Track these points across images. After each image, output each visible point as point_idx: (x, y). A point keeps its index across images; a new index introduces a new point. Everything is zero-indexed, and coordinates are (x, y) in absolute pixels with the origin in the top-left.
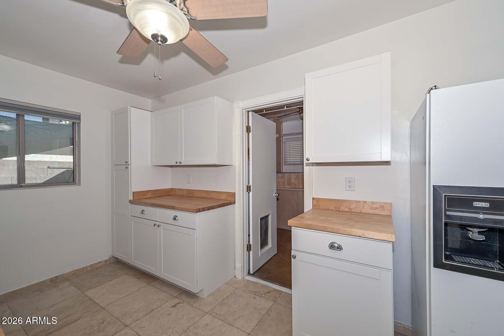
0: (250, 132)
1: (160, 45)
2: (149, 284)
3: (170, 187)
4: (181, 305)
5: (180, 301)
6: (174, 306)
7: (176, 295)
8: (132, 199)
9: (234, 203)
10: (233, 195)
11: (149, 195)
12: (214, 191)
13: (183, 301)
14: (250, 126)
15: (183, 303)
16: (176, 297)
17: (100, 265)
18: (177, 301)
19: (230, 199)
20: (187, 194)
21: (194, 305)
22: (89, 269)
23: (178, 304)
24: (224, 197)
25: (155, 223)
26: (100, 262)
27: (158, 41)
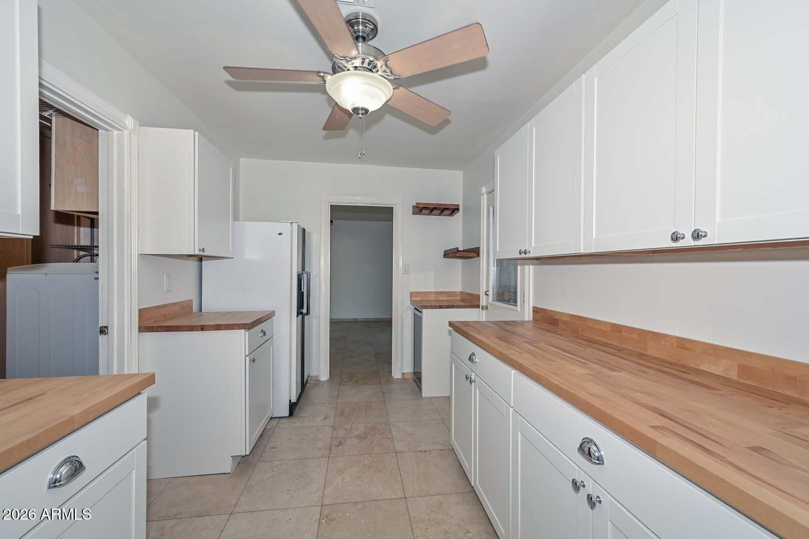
27: (358, 114)
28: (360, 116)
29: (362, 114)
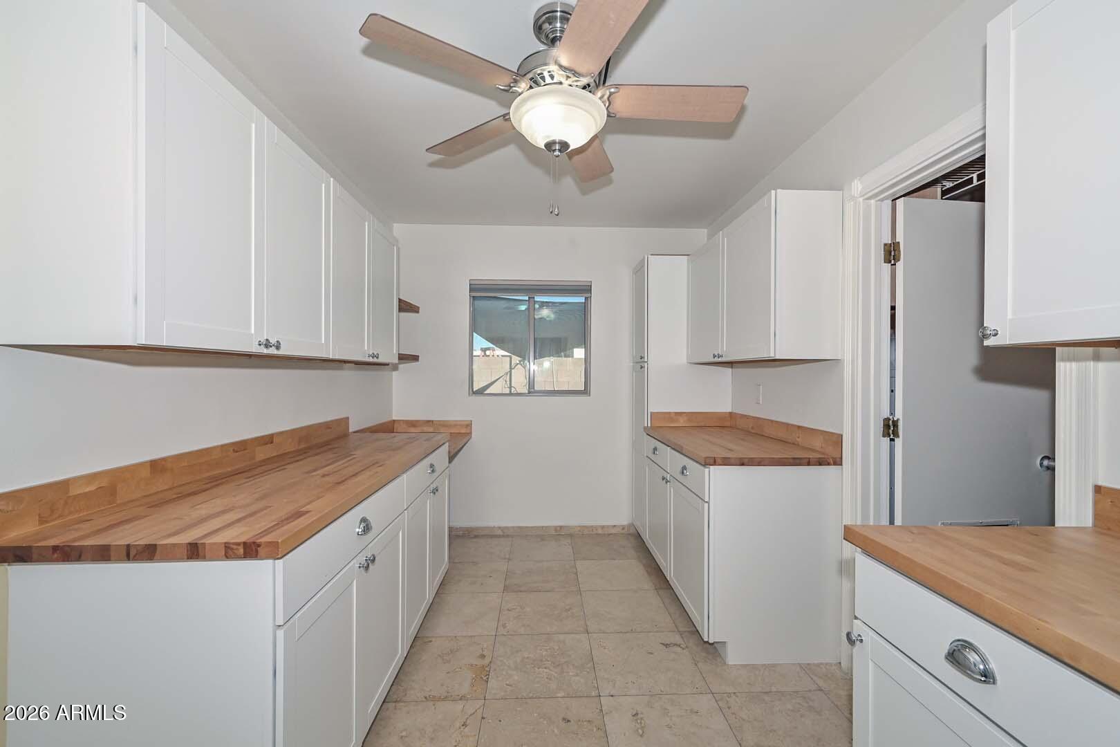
0: (899, 260)
1: (558, 156)
2: (656, 589)
3: (729, 410)
4: (678, 649)
5: (683, 643)
6: (667, 644)
7: (681, 629)
8: (649, 425)
9: (838, 462)
10: (838, 440)
11: (682, 422)
12: (799, 427)
13: (687, 647)
14: (899, 243)
15: (683, 649)
16: (681, 634)
17: (613, 531)
18: (677, 639)
19: (831, 452)
20: (752, 428)
21: (700, 665)
22: (600, 531)
23: (675, 645)
24: (817, 443)
25: (665, 475)
26: (615, 526)
27: (554, 150)
28: (557, 153)
29: (560, 150)
